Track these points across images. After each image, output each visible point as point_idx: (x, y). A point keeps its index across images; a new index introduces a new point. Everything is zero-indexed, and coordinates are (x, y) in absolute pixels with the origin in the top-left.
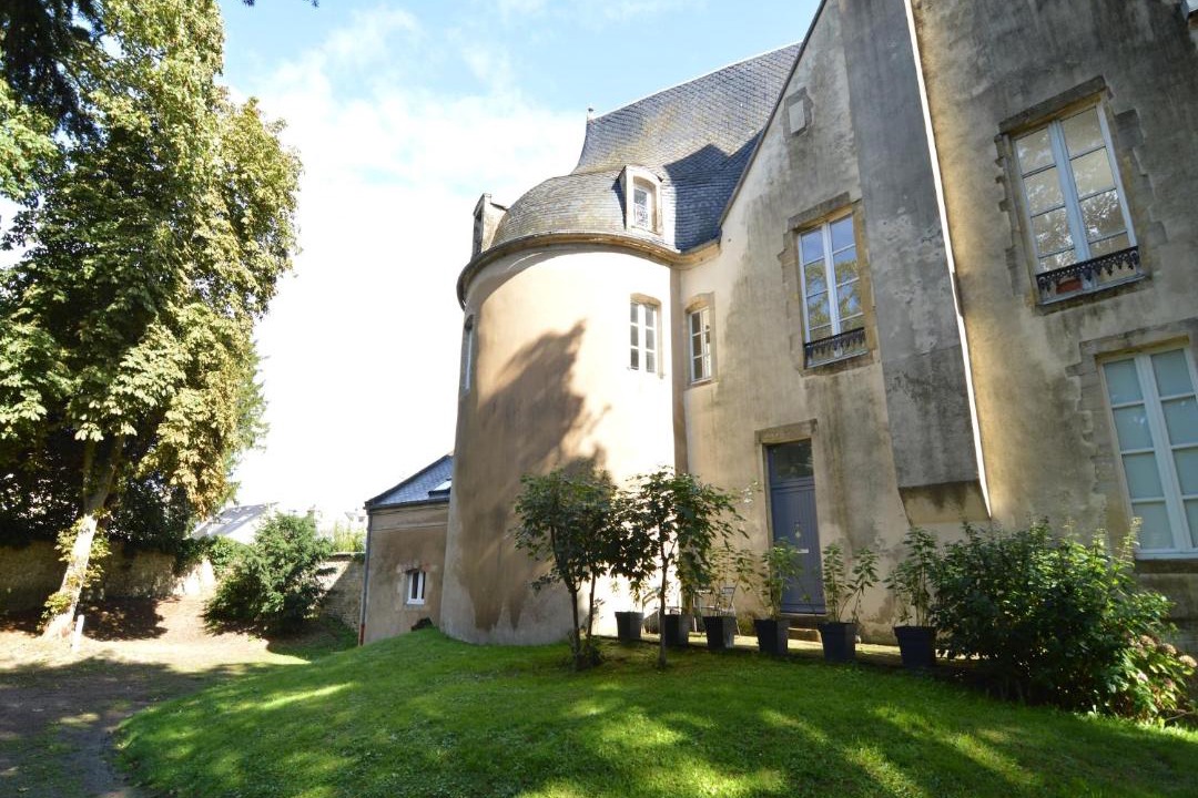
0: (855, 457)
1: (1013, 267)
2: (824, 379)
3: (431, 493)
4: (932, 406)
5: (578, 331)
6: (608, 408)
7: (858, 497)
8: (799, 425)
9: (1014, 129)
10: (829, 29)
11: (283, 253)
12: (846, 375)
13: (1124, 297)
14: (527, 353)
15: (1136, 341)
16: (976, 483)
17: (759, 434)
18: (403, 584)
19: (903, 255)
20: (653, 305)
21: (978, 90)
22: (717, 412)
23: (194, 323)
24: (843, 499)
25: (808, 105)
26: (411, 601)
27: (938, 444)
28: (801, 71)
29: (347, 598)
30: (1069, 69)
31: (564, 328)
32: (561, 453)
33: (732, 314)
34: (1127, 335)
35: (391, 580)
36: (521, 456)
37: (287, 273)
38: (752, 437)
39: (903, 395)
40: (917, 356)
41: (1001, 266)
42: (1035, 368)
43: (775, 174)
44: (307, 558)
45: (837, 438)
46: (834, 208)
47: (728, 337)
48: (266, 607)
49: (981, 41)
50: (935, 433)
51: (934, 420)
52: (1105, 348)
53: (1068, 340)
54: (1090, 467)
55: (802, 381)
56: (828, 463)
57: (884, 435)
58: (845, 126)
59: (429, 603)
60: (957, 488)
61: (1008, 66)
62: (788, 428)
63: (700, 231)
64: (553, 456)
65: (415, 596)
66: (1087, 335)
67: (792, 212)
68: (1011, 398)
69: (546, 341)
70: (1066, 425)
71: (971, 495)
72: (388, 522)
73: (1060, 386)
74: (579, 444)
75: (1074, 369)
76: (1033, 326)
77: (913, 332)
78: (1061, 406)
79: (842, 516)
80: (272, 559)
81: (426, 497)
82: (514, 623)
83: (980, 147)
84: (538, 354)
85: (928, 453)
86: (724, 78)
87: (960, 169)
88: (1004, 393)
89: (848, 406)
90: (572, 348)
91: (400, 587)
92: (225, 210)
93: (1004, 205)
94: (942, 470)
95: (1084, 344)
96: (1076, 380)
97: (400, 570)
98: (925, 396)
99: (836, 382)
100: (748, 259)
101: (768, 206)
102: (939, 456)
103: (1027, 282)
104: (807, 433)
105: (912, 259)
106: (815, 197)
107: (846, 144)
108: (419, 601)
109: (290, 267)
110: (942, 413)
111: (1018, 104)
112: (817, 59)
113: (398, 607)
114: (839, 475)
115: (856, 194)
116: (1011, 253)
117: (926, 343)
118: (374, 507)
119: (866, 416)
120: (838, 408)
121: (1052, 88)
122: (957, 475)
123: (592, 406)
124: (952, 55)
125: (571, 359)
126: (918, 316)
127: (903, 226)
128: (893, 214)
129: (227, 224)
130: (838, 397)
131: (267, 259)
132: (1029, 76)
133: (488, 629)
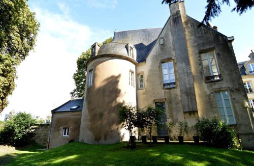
0: (174, 106)
1: (202, 75)
2: (168, 91)
3: (71, 109)
4: (189, 97)
5: (119, 76)
6: (125, 93)
7: (174, 113)
8: (162, 99)
9: (201, 52)
10: (168, 27)
11: (31, 45)
12: (172, 90)
13: (219, 82)
14: (108, 79)
15: (221, 89)
16: (197, 111)
17: (154, 100)
18: (62, 132)
19: (184, 70)
20: (132, 72)
21: (196, 44)
22: (145, 95)
23: (7, 59)
24: (172, 113)
25: (164, 40)
26: (64, 135)
27: (190, 104)
28: (162, 34)
29: (37, 135)
30: (210, 45)
31: (116, 75)
32: (116, 102)
33: (148, 76)
34: (219, 88)
35: (58, 130)
36: (107, 102)
37: (32, 50)
38: (153, 101)
39: (184, 95)
40: (186, 88)
41: (199, 75)
42: (205, 92)
43: (157, 51)
44: (29, 125)
45: (170, 102)
46: (169, 59)
47: (147, 80)
48: (16, 138)
49: (196, 37)
50: (190, 102)
51: (190, 100)
52: (217, 90)
53: (211, 88)
54: (215, 109)
55: (163, 91)
56: (168, 107)
57: (179, 102)
58: (171, 45)
59: (70, 136)
60: (193, 112)
61: (200, 42)
62: (160, 99)
63: (142, 59)
64: (114, 102)
65: (65, 134)
66: (213, 87)
67: (161, 59)
68: (201, 97)
69: (112, 77)
70: (211, 102)
71: (196, 113)
72: (57, 116)
73: (209, 96)
74: (120, 100)
75: (212, 93)
76: (205, 85)
77: (185, 84)
78: (210, 99)
79: (171, 116)
80: (19, 125)
81: (69, 110)
82: (105, 139)
83: (196, 54)
84: (110, 80)
85: (189, 106)
86: (144, 31)
87: (192, 57)
88: (201, 96)
89: (172, 96)
90: (118, 79)
91: (61, 132)
92: (18, 31)
93: (200, 64)
94: (191, 109)
95: (213, 89)
96: (212, 95)
97: (61, 128)
98: (188, 96)
99: (170, 91)
100: (152, 66)
101: (156, 57)
102: (191, 106)
103: (204, 78)
104: (164, 100)
105: (185, 71)
106: (166, 57)
107: (172, 49)
108: (66, 135)
109: (33, 49)
110: (191, 99)
111: (202, 48)
112: (166, 32)
113: (60, 137)
114: (171, 109)
115: (173, 58)
116: (201, 72)
117: (188, 86)
118: (54, 112)
119: (176, 98)
120: (171, 96)
121: (208, 47)
122: (194, 110)
123: (122, 92)
124: (191, 38)
125: (118, 82)
126: (186, 81)
127: (184, 65)
128: (181, 63)
129: (19, 35)
130: (170, 94)
131: (27, 46)
132: (204, 44)
133: (98, 141)
